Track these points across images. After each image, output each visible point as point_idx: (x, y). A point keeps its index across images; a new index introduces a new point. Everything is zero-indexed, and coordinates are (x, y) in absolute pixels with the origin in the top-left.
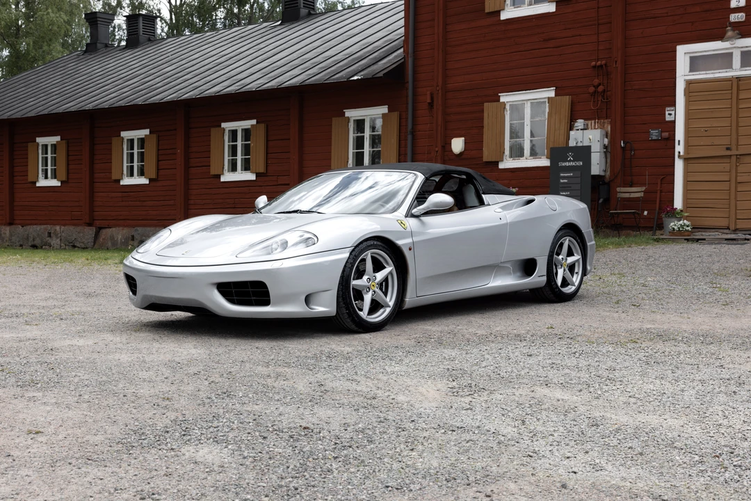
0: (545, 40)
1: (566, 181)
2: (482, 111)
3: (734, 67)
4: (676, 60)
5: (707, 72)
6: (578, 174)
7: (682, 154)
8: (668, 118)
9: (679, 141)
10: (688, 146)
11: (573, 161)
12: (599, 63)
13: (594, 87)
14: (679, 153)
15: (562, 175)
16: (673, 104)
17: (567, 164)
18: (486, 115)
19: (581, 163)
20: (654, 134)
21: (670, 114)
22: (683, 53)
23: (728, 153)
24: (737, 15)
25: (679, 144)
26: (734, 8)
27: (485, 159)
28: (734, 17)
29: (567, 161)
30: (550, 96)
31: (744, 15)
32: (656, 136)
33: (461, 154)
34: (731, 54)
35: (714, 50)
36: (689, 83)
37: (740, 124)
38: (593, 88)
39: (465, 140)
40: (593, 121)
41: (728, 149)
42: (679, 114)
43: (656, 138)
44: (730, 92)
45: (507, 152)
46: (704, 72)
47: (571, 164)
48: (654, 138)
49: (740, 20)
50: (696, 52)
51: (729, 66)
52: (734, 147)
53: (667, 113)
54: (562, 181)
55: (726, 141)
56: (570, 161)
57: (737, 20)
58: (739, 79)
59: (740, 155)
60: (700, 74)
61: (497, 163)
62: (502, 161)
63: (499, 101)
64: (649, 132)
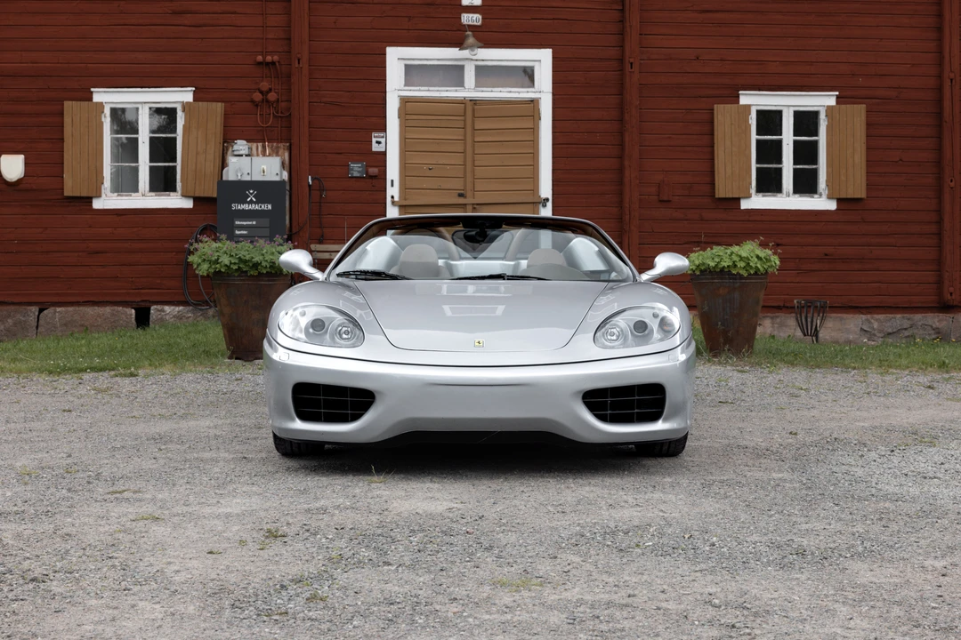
0: (175, 13)
1: (245, 232)
2: (62, 114)
3: (466, 85)
4: (385, 67)
5: (431, 88)
6: (266, 222)
7: (396, 199)
8: (375, 148)
9: (392, 181)
10: (404, 188)
11: (255, 203)
12: (269, 59)
13: (261, 92)
14: (392, 197)
15: (238, 223)
16: (384, 129)
17: (246, 207)
18: (67, 120)
19: (270, 207)
20: (356, 169)
21: (379, 143)
22: (397, 58)
23: (461, 201)
24: (471, 15)
25: (392, 185)
26: (467, 6)
27: (67, 193)
28: (467, 19)
29: (245, 202)
30: (185, 101)
31: (480, 17)
32: (359, 172)
33: (19, 181)
34: (462, 67)
35: (438, 60)
36: (405, 101)
37: (477, 163)
38: (260, 95)
39: (26, 159)
40: (260, 145)
41: (461, 195)
42: (391, 142)
43: (358, 175)
44: (463, 118)
45: (107, 183)
46: (426, 88)
47: (253, 207)
48: (356, 174)
49: (475, 23)
50: (413, 59)
51: (460, 83)
52: (469, 194)
53: (374, 140)
54: (237, 232)
55: (458, 184)
56: (251, 202)
57: (470, 23)
58: (474, 102)
59: (478, 204)
60: (419, 90)
61: (89, 200)
62: (100, 196)
63: (91, 99)
64: (348, 165)
